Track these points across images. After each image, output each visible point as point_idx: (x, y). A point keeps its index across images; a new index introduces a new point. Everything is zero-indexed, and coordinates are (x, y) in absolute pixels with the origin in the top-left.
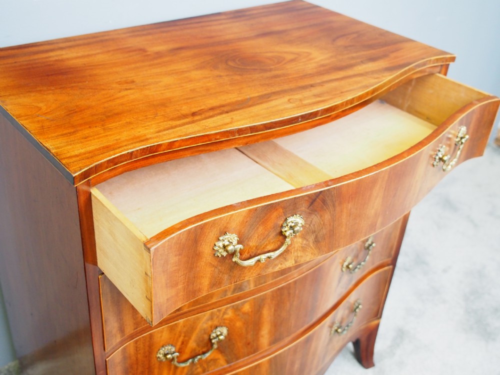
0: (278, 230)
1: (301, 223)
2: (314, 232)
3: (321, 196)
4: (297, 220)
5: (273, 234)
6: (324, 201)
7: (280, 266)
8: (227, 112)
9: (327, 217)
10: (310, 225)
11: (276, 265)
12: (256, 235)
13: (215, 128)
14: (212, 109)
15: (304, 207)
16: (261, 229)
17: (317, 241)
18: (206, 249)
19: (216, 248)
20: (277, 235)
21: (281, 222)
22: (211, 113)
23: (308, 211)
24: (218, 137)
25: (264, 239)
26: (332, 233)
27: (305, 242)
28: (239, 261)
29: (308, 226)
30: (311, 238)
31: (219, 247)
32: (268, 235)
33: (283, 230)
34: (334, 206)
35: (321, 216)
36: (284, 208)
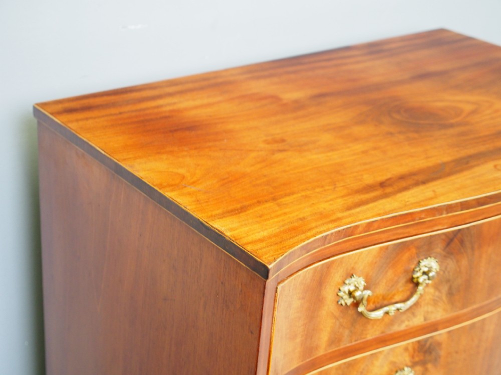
0: (409, 277)
1: (436, 269)
2: (448, 281)
3: (459, 235)
4: (431, 264)
5: (403, 281)
6: (462, 242)
7: (406, 323)
8: (424, 183)
9: (464, 262)
10: (444, 272)
11: (402, 322)
12: (384, 281)
13: (419, 204)
14: (402, 177)
15: (439, 248)
16: (390, 274)
17: (450, 294)
18: (329, 294)
19: (341, 294)
20: (407, 282)
21: (413, 266)
22: (403, 184)
23: (443, 253)
24: (423, 216)
25: (393, 286)
26: (468, 285)
27: (437, 293)
28: (365, 312)
29: (442, 273)
30: (445, 289)
31: (345, 292)
32: (397, 282)
33: (415, 276)
34: (473, 249)
35: (458, 261)
36: (418, 248)
